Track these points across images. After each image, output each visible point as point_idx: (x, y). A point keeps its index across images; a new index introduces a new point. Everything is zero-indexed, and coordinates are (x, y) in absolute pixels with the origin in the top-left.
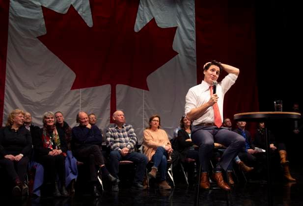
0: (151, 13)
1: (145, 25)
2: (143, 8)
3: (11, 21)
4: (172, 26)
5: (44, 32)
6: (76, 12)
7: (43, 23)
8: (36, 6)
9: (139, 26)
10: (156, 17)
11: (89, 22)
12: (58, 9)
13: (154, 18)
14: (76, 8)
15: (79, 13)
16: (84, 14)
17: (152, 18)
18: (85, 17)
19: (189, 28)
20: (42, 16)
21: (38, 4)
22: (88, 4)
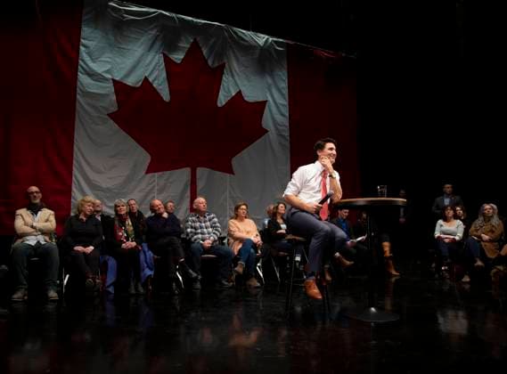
0: (237, 85)
1: (229, 99)
2: (228, 80)
3: (78, 97)
4: (261, 99)
5: (114, 108)
6: (151, 85)
7: (114, 98)
8: (107, 79)
9: (222, 99)
10: (243, 89)
11: (166, 96)
12: (131, 81)
13: (240, 91)
14: (150, 80)
15: (155, 85)
16: (160, 87)
17: (238, 90)
18: (161, 90)
19: (281, 102)
20: (113, 90)
21: (109, 76)
22: (164, 75)
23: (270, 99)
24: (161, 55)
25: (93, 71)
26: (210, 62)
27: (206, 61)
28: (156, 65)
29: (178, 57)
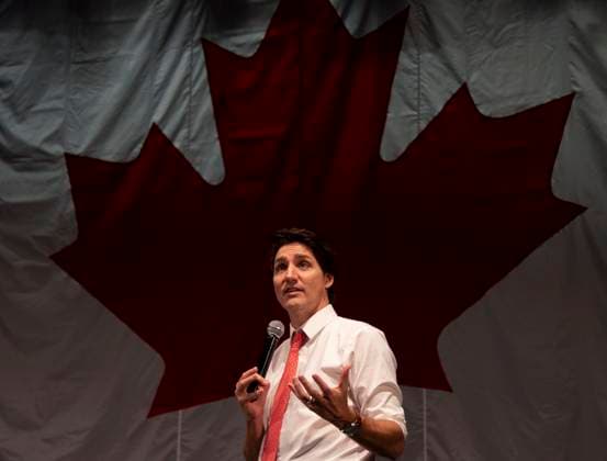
1: (423, 125)
2: (417, 62)
6: (168, 143)
10: (473, 80)
11: (210, 165)
13: (464, 89)
14: (167, 131)
15: (177, 145)
16: (194, 146)
17: (455, 87)
18: (197, 153)
20: (67, 185)
21: (56, 149)
22: (207, 105)
23: (584, 82)
24: (199, 49)
25: (20, 143)
26: (351, 25)
27: (340, 23)
28: (182, 85)
29: (247, 40)
